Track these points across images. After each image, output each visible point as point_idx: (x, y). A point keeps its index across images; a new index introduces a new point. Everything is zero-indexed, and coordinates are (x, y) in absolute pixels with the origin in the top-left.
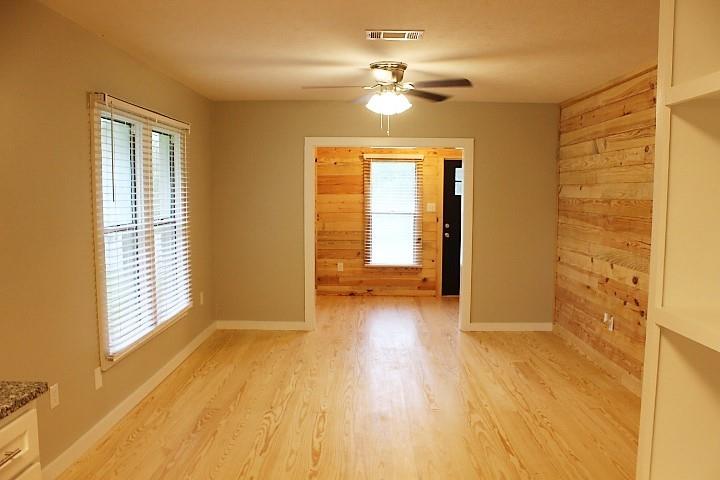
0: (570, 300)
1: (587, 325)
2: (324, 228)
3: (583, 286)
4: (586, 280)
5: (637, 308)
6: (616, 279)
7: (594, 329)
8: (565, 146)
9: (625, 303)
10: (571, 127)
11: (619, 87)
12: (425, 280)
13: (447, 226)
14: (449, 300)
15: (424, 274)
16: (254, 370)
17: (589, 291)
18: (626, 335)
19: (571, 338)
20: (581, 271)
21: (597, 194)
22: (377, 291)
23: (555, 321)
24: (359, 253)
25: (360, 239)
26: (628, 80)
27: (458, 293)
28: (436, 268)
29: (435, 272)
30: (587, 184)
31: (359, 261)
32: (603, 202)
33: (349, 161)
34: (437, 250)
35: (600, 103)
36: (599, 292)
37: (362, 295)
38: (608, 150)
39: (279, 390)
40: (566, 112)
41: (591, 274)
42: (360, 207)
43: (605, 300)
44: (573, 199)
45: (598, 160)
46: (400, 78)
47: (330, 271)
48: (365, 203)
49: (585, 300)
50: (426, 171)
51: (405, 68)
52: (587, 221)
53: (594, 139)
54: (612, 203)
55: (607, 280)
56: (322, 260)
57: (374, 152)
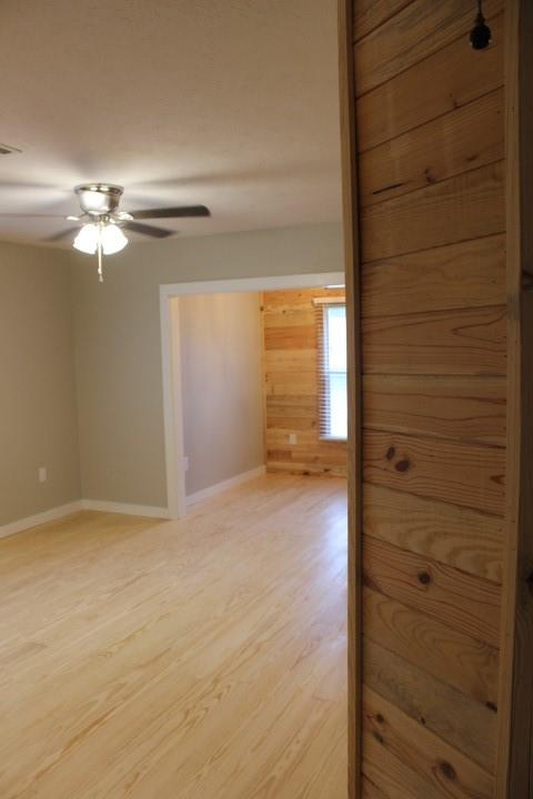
2: (273, 391)
22: (334, 470)
24: (314, 423)
25: (314, 404)
31: (313, 432)
33: (299, 307)
37: (317, 475)
42: (314, 367)
47: (281, 444)
48: (318, 360)
51: (120, 192)
56: (272, 431)
57: (329, 295)
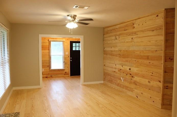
0: (109, 75)
1: (115, 81)
3: (113, 71)
4: (114, 70)
5: (131, 76)
6: (124, 69)
7: (117, 81)
8: (105, 38)
9: (127, 75)
10: (107, 33)
11: (123, 24)
12: (66, 72)
13: (71, 58)
14: (73, 77)
15: (66, 71)
16: (33, 101)
17: (115, 72)
18: (128, 82)
19: (109, 84)
20: (112, 68)
21: (117, 49)
22: (53, 76)
23: (104, 80)
24: (48, 66)
25: (48, 62)
26: (126, 22)
27: (80, 75)
28: (69, 69)
29: (68, 70)
30: (113, 47)
31: (48, 68)
32: (119, 51)
33: (45, 41)
34: (69, 64)
35: (117, 28)
36: (119, 73)
37: (49, 77)
38: (120, 38)
39: (44, 105)
40: (106, 30)
41: (115, 68)
42: (48, 54)
43: (120, 74)
44: (109, 50)
45: (117, 41)
46: (75, 19)
48: (49, 53)
49: (114, 75)
50: (65, 44)
51: (76, 16)
52: (114, 56)
53: (115, 36)
54: (122, 51)
55: (121, 69)
57: (52, 39)
